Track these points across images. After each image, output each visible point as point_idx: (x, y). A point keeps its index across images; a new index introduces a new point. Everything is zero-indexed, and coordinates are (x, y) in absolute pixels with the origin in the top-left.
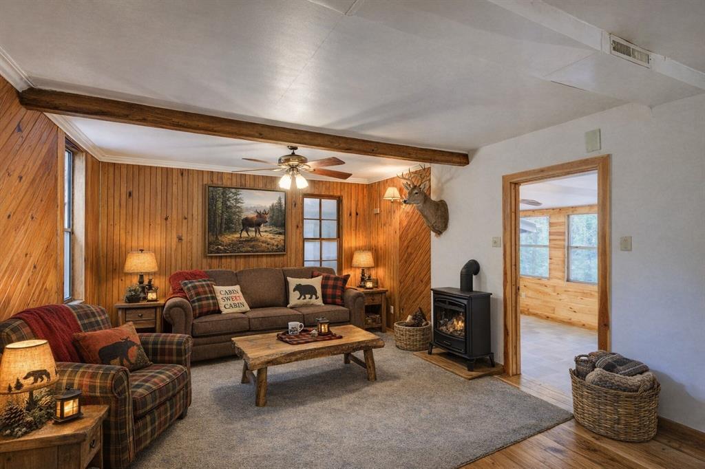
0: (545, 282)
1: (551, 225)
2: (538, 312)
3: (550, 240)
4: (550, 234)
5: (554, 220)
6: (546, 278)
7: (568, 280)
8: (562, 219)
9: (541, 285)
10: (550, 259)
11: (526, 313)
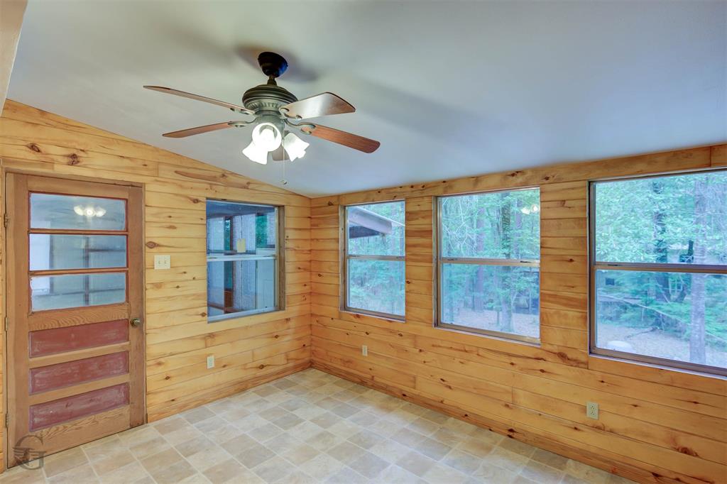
0: (399, 326)
1: (409, 216)
2: (388, 383)
3: (407, 246)
4: (408, 234)
5: (414, 208)
6: (399, 318)
7: (438, 323)
8: (426, 205)
9: (392, 332)
10: (408, 282)
11: (370, 384)
